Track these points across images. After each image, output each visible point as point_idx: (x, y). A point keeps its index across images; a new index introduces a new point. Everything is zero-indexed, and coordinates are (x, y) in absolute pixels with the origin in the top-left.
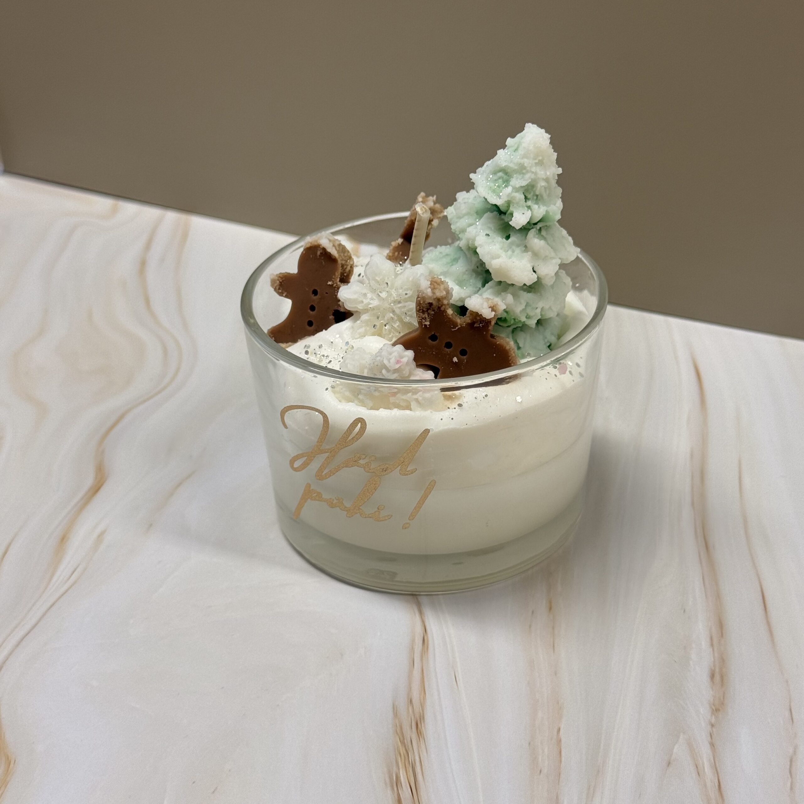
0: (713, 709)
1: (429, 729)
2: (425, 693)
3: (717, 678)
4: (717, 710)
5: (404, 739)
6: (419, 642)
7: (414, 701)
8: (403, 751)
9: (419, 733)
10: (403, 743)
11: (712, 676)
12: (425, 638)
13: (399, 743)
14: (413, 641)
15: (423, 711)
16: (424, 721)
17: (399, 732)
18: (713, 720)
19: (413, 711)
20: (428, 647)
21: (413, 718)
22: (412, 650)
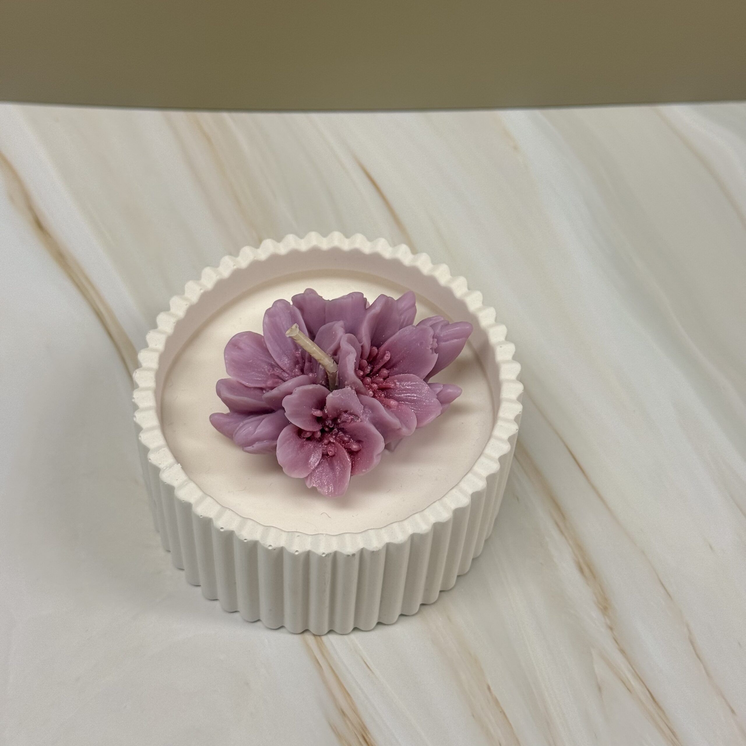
3: (586, 570)
11: (581, 570)
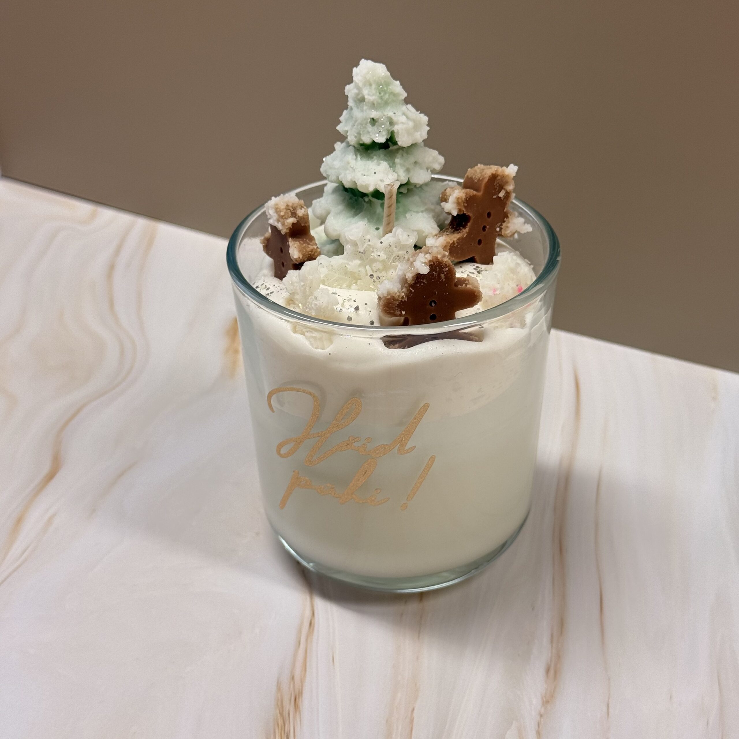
0: (544, 701)
1: (305, 703)
2: (305, 670)
4: (547, 702)
5: (283, 711)
6: (306, 624)
7: (295, 678)
8: (280, 722)
9: (296, 706)
10: (282, 714)
12: (313, 621)
13: (279, 715)
14: (302, 624)
15: (302, 686)
16: (302, 697)
17: (280, 705)
18: (543, 711)
19: (294, 686)
20: (313, 630)
21: (293, 693)
22: (300, 632)
